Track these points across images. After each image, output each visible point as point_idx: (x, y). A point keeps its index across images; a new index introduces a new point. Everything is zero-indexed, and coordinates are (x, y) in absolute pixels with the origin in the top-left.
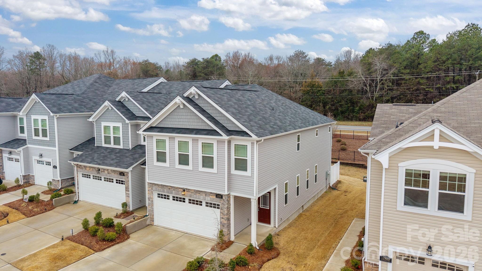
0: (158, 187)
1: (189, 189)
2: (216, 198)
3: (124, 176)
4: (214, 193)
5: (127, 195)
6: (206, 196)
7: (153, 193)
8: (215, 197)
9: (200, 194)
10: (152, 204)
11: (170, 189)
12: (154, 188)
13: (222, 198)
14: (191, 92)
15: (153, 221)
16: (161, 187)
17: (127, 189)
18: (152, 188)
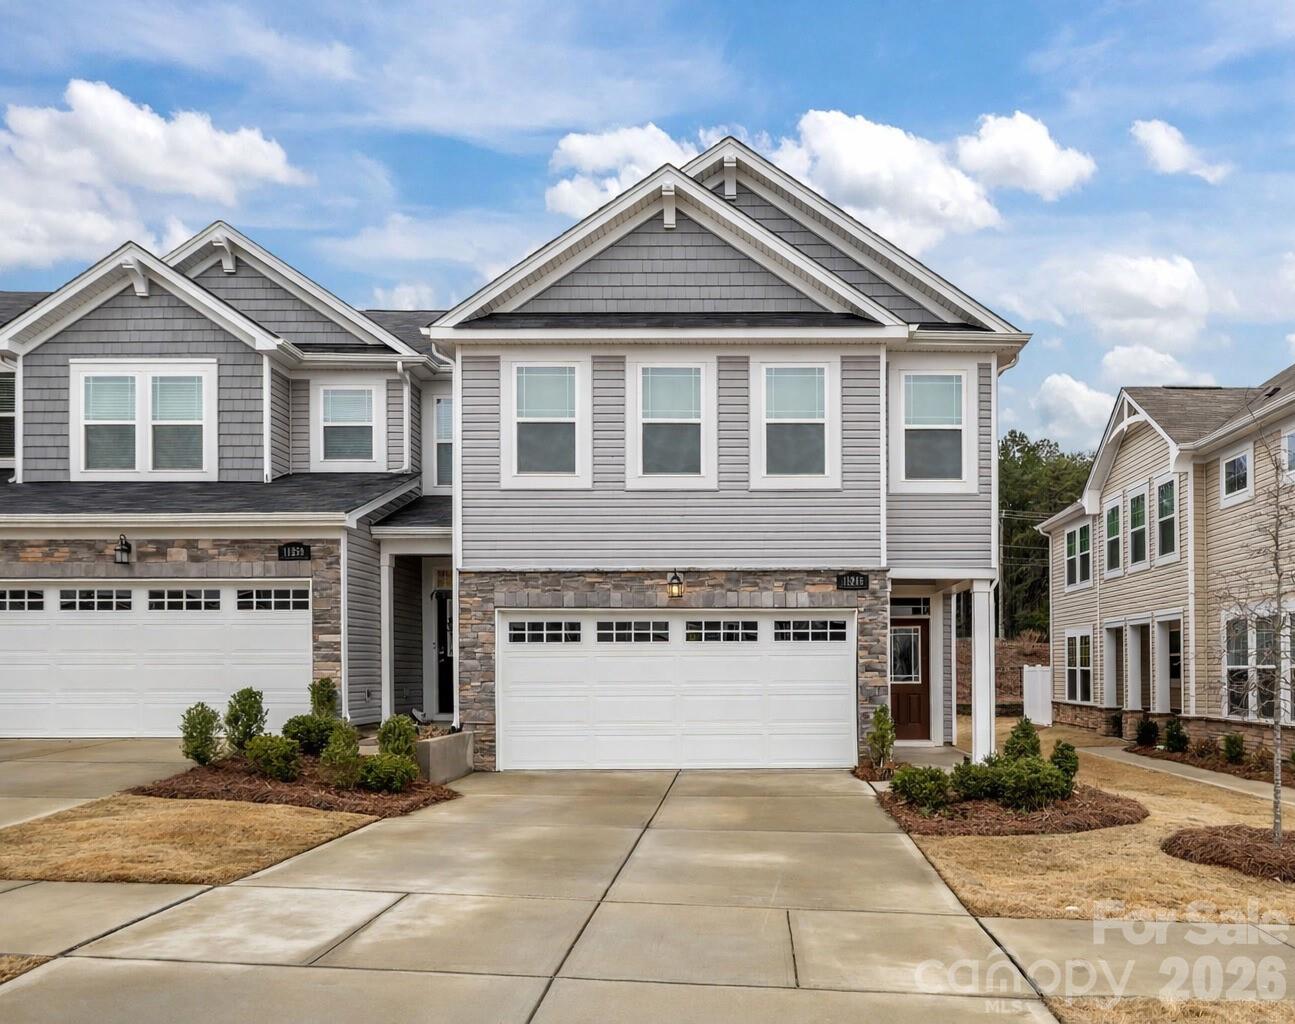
0: (527, 587)
1: (699, 572)
2: (840, 592)
3: (309, 562)
4: (829, 571)
5: (324, 652)
6: (786, 589)
7: (492, 619)
8: (831, 588)
9: (756, 585)
10: (489, 672)
11: (592, 584)
12: (499, 596)
13: (865, 586)
14: (722, 161)
15: (491, 751)
16: (544, 584)
17: (323, 622)
18: (489, 595)
